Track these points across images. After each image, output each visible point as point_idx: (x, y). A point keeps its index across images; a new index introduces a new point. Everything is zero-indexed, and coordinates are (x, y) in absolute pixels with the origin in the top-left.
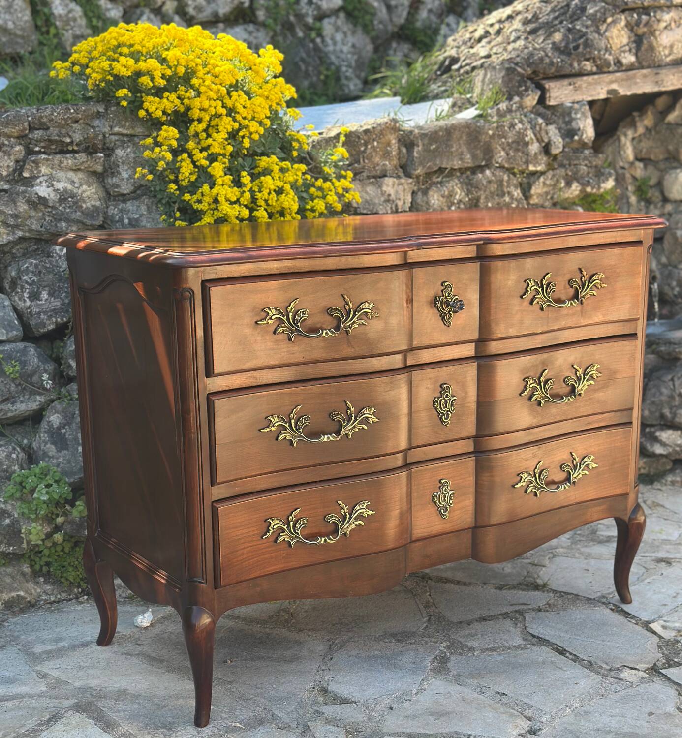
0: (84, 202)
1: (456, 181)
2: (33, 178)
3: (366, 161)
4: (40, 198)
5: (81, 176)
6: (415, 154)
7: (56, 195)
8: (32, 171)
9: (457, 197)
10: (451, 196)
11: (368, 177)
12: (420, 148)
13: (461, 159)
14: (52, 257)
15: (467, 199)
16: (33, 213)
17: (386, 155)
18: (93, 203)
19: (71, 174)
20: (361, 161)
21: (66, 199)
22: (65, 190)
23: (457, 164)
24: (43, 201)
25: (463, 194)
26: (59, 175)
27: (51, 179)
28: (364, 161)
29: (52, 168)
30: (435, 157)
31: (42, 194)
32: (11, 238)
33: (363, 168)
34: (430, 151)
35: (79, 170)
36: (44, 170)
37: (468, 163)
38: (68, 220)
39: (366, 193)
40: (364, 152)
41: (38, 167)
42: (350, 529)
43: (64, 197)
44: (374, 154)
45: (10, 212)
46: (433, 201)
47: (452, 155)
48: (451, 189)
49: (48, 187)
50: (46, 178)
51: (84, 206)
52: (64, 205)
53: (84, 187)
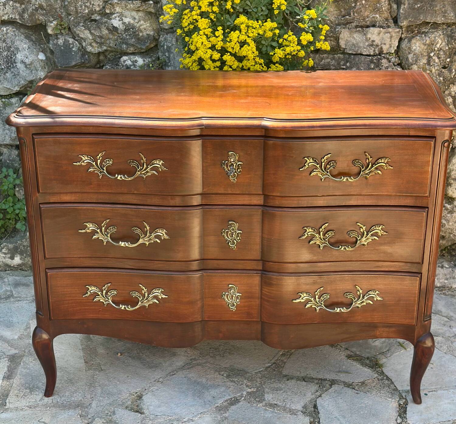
0: (141, 32)
1: (440, 32)
2: (112, 14)
3: (356, 14)
4: (114, 27)
5: (140, 15)
6: (401, 11)
7: (123, 26)
8: (110, 9)
9: (438, 46)
10: (433, 44)
11: (357, 27)
12: (406, 6)
13: (444, 16)
14: (119, 65)
15: (447, 48)
16: (111, 36)
17: (376, 10)
18: (148, 33)
19: (134, 14)
20: (352, 14)
21: (129, 29)
22: (129, 23)
23: (440, 20)
24: (115, 29)
25: (444, 43)
26: (126, 13)
27: (121, 16)
28: (354, 14)
29: (122, 9)
30: (420, 14)
31: (115, 25)
32: (100, 50)
33: (353, 19)
34: (414, 9)
35: (139, 11)
36: (118, 9)
37: (451, 19)
38: (127, 44)
39: (354, 38)
40: (354, 7)
41: (114, 7)
42: (149, 303)
43: (128, 28)
44: (363, 10)
45: (98, 34)
46: (414, 48)
47: (436, 13)
48: (433, 39)
49: (120, 21)
50: (118, 14)
51: (141, 34)
52: (127, 33)
53: (142, 22)
